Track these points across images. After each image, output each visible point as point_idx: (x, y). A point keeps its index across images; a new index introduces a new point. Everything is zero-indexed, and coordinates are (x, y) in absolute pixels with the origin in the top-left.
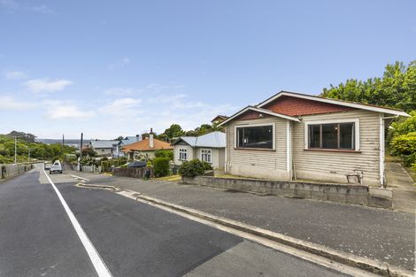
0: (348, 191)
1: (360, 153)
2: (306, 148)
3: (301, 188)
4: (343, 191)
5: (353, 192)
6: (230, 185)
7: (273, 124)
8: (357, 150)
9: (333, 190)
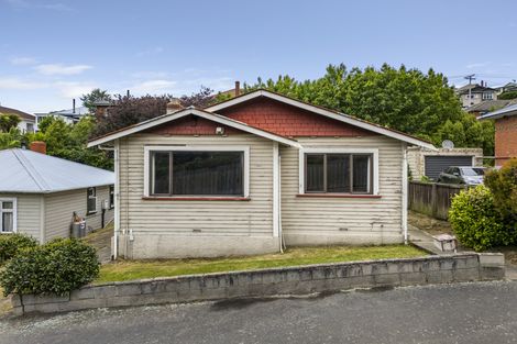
0: (454, 265)
1: (379, 197)
2: (302, 192)
3: (382, 270)
4: (448, 265)
5: (461, 264)
6: (219, 291)
7: (246, 149)
8: (375, 194)
9: (434, 266)
